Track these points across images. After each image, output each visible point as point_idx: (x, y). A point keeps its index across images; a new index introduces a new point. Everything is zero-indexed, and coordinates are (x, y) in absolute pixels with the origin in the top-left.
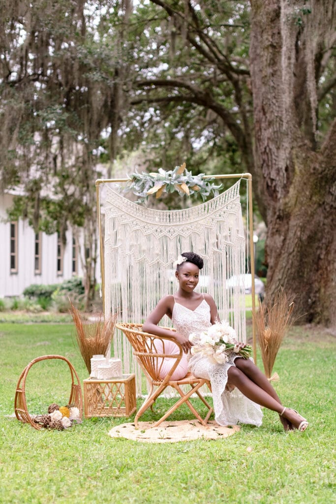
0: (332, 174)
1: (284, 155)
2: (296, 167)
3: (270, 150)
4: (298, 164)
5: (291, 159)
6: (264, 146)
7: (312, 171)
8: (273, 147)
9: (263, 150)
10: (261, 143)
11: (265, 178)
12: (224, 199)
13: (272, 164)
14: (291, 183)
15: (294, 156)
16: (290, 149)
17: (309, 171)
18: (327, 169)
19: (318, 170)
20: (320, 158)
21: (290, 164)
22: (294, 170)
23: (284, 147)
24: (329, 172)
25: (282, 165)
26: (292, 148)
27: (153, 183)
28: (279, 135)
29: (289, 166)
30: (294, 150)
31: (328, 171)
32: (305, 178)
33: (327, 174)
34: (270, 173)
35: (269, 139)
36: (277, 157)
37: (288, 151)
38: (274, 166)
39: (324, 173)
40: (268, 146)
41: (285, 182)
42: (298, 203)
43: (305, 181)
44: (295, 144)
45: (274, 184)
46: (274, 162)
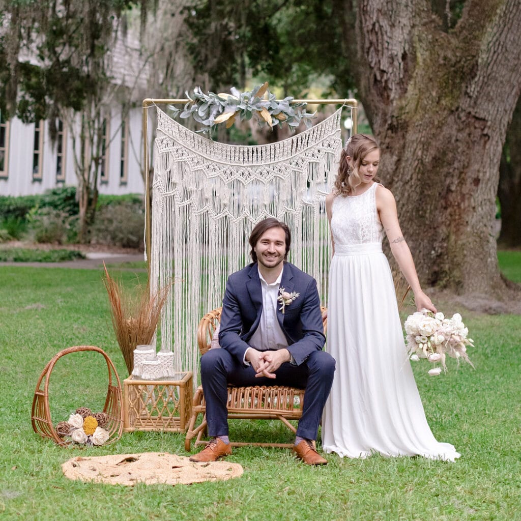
0: (470, 67)
1: (402, 37)
2: (419, 55)
3: (381, 27)
4: (422, 51)
5: (411, 43)
6: (372, 22)
7: (442, 62)
8: (384, 23)
9: (371, 27)
10: (368, 18)
11: (372, 68)
12: (319, 132)
13: (383, 49)
14: (410, 77)
15: (416, 39)
16: (409, 28)
17: (437, 61)
18: (464, 59)
19: (450, 60)
20: (454, 42)
21: (409, 50)
22: (415, 58)
23: (402, 25)
24: (466, 65)
25: (398, 50)
26: (413, 26)
27: (223, 108)
28: (394, 7)
29: (407, 52)
30: (416, 28)
31: (465, 62)
32: (431, 70)
33: (463, 67)
34: (379, 61)
35: (379, 11)
36: (390, 38)
37: (406, 31)
38: (385, 51)
39: (458, 65)
40: (378, 22)
41: (401, 76)
42: (419, 107)
43: (431, 76)
44: (417, 21)
45: (385, 77)
46: (386, 45)
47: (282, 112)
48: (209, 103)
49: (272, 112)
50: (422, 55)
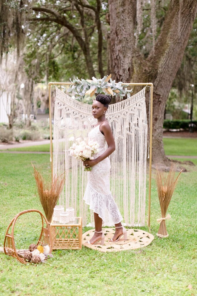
0: (155, 74)
1: (128, 61)
2: (135, 69)
3: (120, 57)
4: (136, 67)
5: (132, 64)
6: (116, 55)
7: (144, 71)
8: (121, 56)
9: (115, 57)
10: (114, 53)
11: (116, 74)
13: (120, 66)
14: (131, 78)
15: (134, 62)
16: (131, 58)
17: (142, 72)
18: (152, 71)
19: (147, 71)
20: (148, 64)
21: (131, 67)
22: (133, 70)
23: (128, 56)
24: (153, 73)
25: (126, 67)
26: (133, 57)
27: (89, 87)
28: (125, 49)
29: (130, 68)
30: (134, 58)
31: (153, 72)
32: (140, 75)
33: (152, 74)
34: (119, 71)
35: (119, 51)
36: (124, 62)
37: (130, 59)
38: (121, 67)
39: (151, 73)
40: (119, 55)
41: (128, 77)
42: (135, 90)
43: (140, 77)
44: (134, 55)
45: (121, 78)
46: (122, 65)
47: (117, 89)
48: (82, 85)
49: (113, 89)
50: (136, 69)
